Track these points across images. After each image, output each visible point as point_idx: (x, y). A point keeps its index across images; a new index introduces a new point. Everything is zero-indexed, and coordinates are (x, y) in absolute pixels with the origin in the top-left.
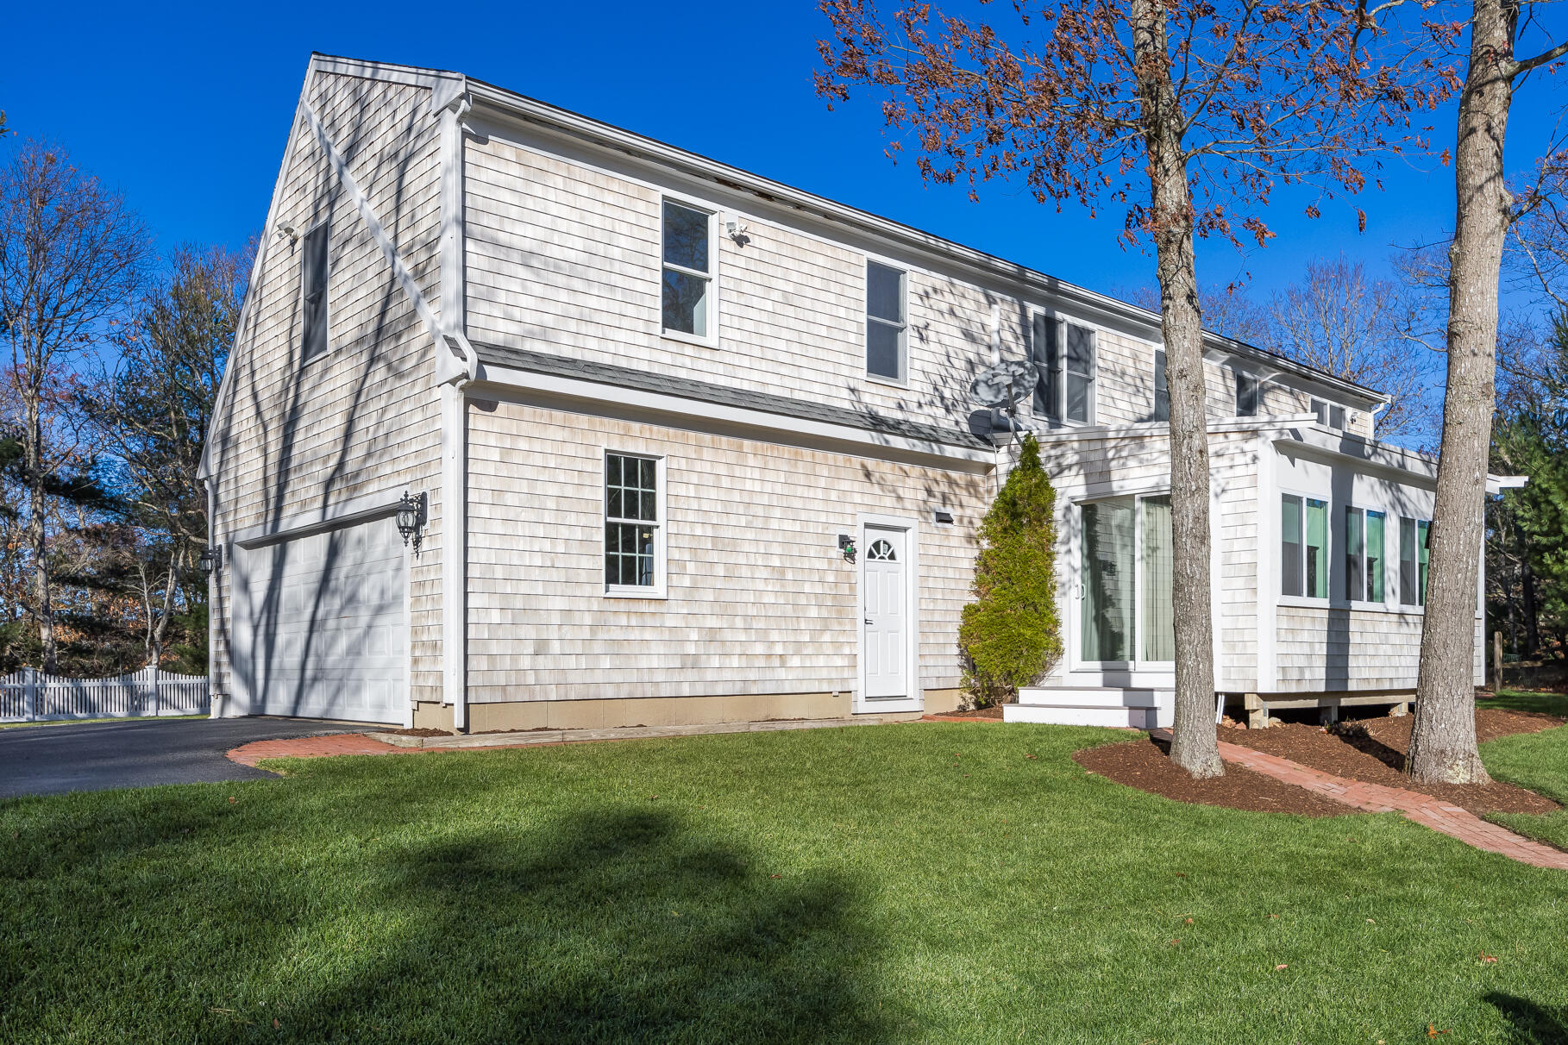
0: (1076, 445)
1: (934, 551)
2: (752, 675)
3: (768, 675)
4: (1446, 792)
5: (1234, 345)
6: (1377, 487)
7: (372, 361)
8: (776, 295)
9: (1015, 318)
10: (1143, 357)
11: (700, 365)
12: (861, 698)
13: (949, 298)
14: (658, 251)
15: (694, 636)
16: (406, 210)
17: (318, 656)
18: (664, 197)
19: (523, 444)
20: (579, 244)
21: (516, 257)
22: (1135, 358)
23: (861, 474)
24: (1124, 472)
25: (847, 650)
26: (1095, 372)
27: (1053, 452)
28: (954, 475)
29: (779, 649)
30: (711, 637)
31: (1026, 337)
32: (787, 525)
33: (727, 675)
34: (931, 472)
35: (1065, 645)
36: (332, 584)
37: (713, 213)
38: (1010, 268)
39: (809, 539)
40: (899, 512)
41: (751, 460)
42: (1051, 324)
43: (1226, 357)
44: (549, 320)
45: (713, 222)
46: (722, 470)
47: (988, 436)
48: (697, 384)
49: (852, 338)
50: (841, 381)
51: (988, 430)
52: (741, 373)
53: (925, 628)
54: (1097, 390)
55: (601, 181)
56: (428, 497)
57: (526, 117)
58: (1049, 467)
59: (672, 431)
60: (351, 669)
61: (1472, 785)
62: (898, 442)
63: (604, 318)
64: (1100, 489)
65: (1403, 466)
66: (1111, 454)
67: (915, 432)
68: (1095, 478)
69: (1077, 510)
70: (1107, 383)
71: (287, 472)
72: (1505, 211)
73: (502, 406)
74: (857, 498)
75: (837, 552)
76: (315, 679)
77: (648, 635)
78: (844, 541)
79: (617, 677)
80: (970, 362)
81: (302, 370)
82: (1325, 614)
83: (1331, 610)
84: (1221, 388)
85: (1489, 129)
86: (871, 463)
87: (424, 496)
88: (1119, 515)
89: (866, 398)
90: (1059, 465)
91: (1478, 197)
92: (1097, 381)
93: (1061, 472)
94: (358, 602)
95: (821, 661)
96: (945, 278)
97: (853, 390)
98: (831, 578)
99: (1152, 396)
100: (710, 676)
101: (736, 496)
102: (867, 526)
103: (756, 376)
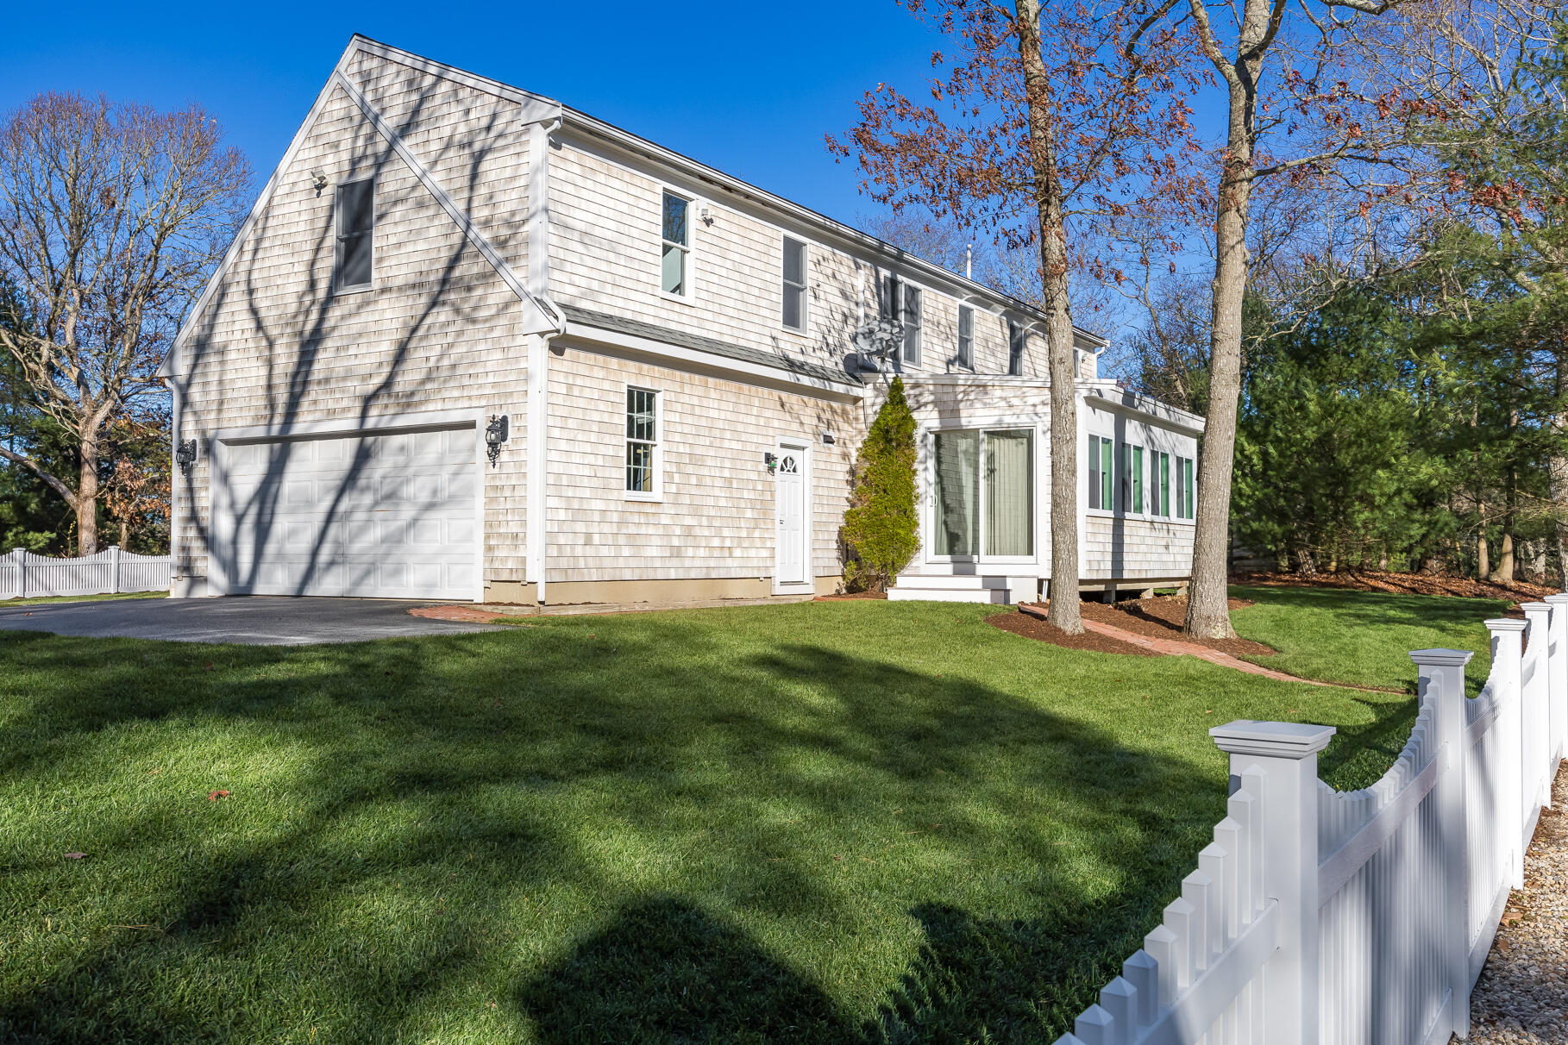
0: (931, 388)
1: (822, 466)
2: (712, 563)
3: (722, 563)
4: (1212, 643)
5: (1011, 302)
6: (1139, 428)
7: (434, 304)
8: (729, 264)
9: (872, 280)
10: (951, 310)
11: (684, 319)
12: (778, 583)
13: (832, 265)
14: (660, 230)
15: (678, 531)
16: (482, 190)
17: (337, 542)
18: (665, 189)
19: (579, 381)
20: (612, 225)
21: (576, 236)
22: (946, 311)
23: (778, 404)
24: (971, 411)
25: (769, 544)
26: (922, 323)
27: (912, 392)
28: (835, 405)
29: (728, 543)
30: (688, 532)
31: (879, 295)
32: (734, 445)
33: (698, 563)
34: (820, 402)
35: (922, 542)
36: (362, 482)
37: (692, 200)
38: (875, 243)
39: (747, 456)
40: (802, 435)
41: (713, 394)
42: (894, 283)
43: (1002, 309)
44: (595, 285)
45: (691, 206)
46: (695, 401)
47: (857, 375)
48: (683, 334)
49: (774, 297)
50: (767, 332)
51: (856, 371)
52: (708, 325)
53: (817, 527)
54: (923, 337)
55: (627, 177)
56: (510, 420)
57: (591, 132)
58: (910, 403)
59: (666, 370)
60: (387, 554)
61: (1226, 639)
62: (806, 381)
63: (628, 284)
64: (951, 423)
65: (1155, 413)
66: (960, 397)
67: (812, 372)
68: (948, 414)
69: (932, 438)
70: (929, 331)
71: (305, 383)
72: (1246, 263)
73: (568, 351)
74: (776, 424)
75: (764, 466)
76: (332, 563)
77: (651, 530)
78: (769, 458)
79: (633, 563)
80: (844, 314)
81: (331, 298)
82: (1111, 522)
83: (1114, 519)
84: (1000, 335)
85: (1238, 210)
86: (784, 395)
87: (505, 419)
88: (963, 444)
89: (782, 345)
90: (918, 402)
91: (1231, 253)
92: (923, 330)
93: (919, 408)
94: (401, 498)
95: (753, 553)
96: (830, 249)
97: (774, 338)
98: (759, 487)
99: (956, 341)
100: (687, 563)
101: (704, 422)
102: (783, 446)
103: (716, 327)
